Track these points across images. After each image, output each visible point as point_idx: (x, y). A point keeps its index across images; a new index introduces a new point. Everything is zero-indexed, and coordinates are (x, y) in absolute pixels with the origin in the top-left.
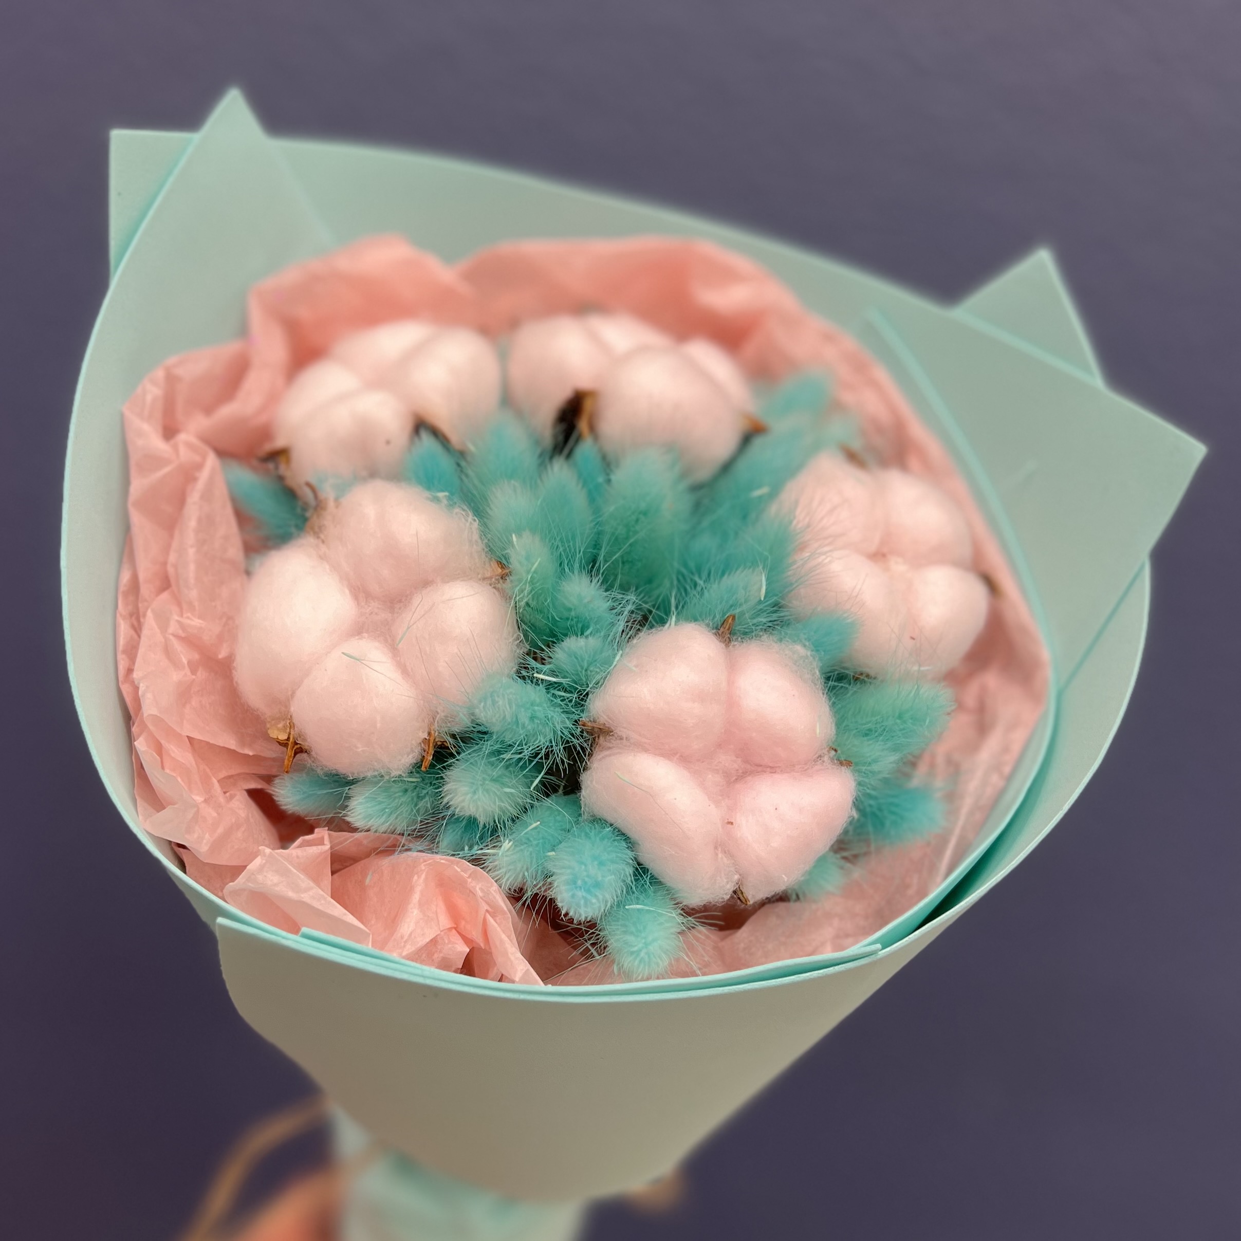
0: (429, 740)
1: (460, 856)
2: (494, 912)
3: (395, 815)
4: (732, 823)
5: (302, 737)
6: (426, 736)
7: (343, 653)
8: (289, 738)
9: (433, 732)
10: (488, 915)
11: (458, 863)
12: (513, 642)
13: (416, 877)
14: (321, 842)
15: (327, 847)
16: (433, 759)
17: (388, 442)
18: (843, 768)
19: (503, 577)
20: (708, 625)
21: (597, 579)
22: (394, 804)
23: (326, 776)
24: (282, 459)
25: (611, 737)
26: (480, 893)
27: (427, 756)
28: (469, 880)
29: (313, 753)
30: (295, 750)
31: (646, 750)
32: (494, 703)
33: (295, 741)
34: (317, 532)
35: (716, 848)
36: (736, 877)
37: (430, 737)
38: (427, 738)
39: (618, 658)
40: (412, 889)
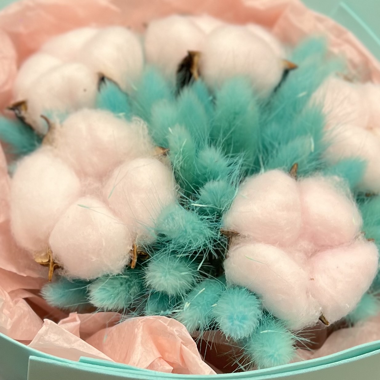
0: (134, 250)
1: (160, 315)
2: (186, 343)
3: (118, 298)
4: (313, 279)
5: (57, 259)
6: (131, 248)
7: (78, 205)
8: (49, 261)
9: (135, 245)
10: (182, 345)
11: (160, 318)
12: (175, 190)
13: (136, 330)
14: (74, 320)
15: (78, 322)
16: (137, 261)
17: (85, 90)
18: (370, 242)
19: (165, 154)
20: (284, 169)
21: (219, 148)
22: (116, 292)
23: (73, 281)
24: (23, 107)
25: (239, 237)
26: (176, 333)
27: (134, 259)
28: (169, 327)
29: (65, 267)
30: (54, 267)
31: (260, 242)
32: (173, 219)
33: (54, 262)
34: (51, 143)
35: (307, 292)
36: (320, 308)
37: (134, 249)
38: (132, 249)
39: (237, 192)
40: (135, 337)
